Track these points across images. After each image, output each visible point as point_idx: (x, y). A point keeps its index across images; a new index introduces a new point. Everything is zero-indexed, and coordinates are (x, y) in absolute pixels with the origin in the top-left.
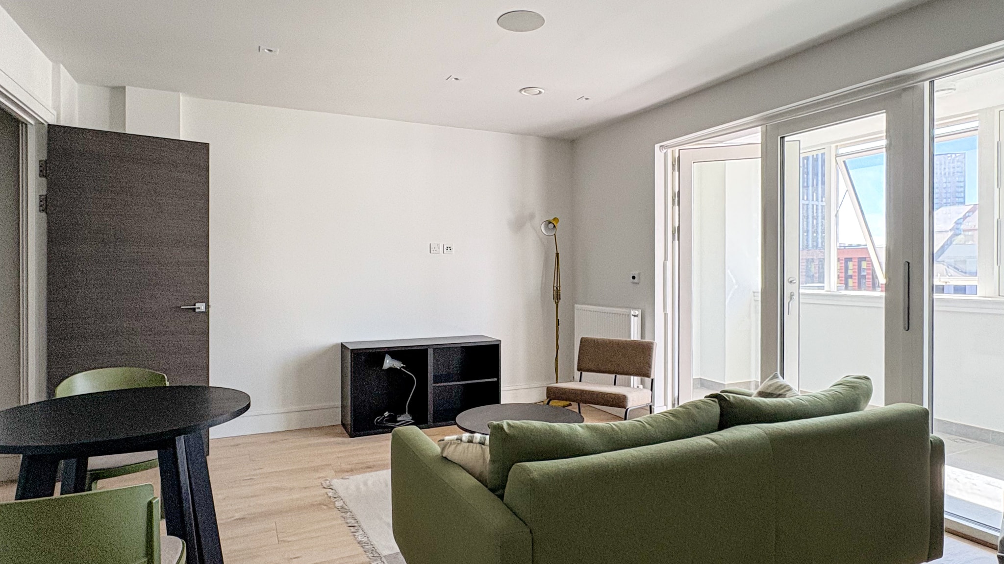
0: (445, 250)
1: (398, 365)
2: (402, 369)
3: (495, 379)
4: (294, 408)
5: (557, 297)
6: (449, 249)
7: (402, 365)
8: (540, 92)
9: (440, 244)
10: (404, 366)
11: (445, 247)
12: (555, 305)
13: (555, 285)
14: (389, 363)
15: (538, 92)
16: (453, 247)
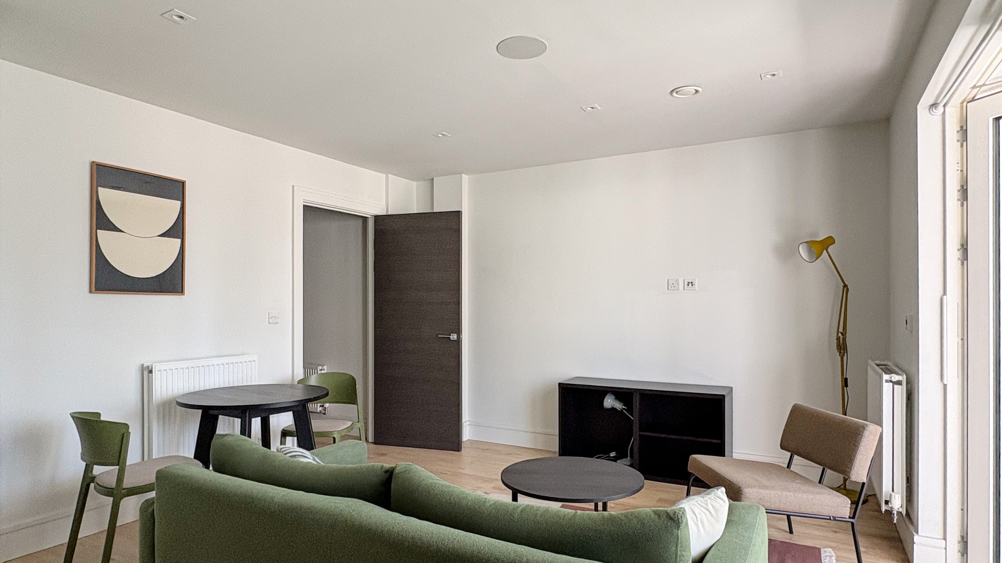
0: (686, 286)
1: (619, 406)
2: (624, 411)
3: (719, 441)
4: (539, 430)
5: (842, 348)
6: (690, 284)
7: (624, 407)
8: (697, 91)
9: (680, 280)
10: (626, 408)
11: (686, 283)
12: (839, 358)
13: (841, 330)
14: (609, 402)
15: (695, 91)
16: (696, 283)
